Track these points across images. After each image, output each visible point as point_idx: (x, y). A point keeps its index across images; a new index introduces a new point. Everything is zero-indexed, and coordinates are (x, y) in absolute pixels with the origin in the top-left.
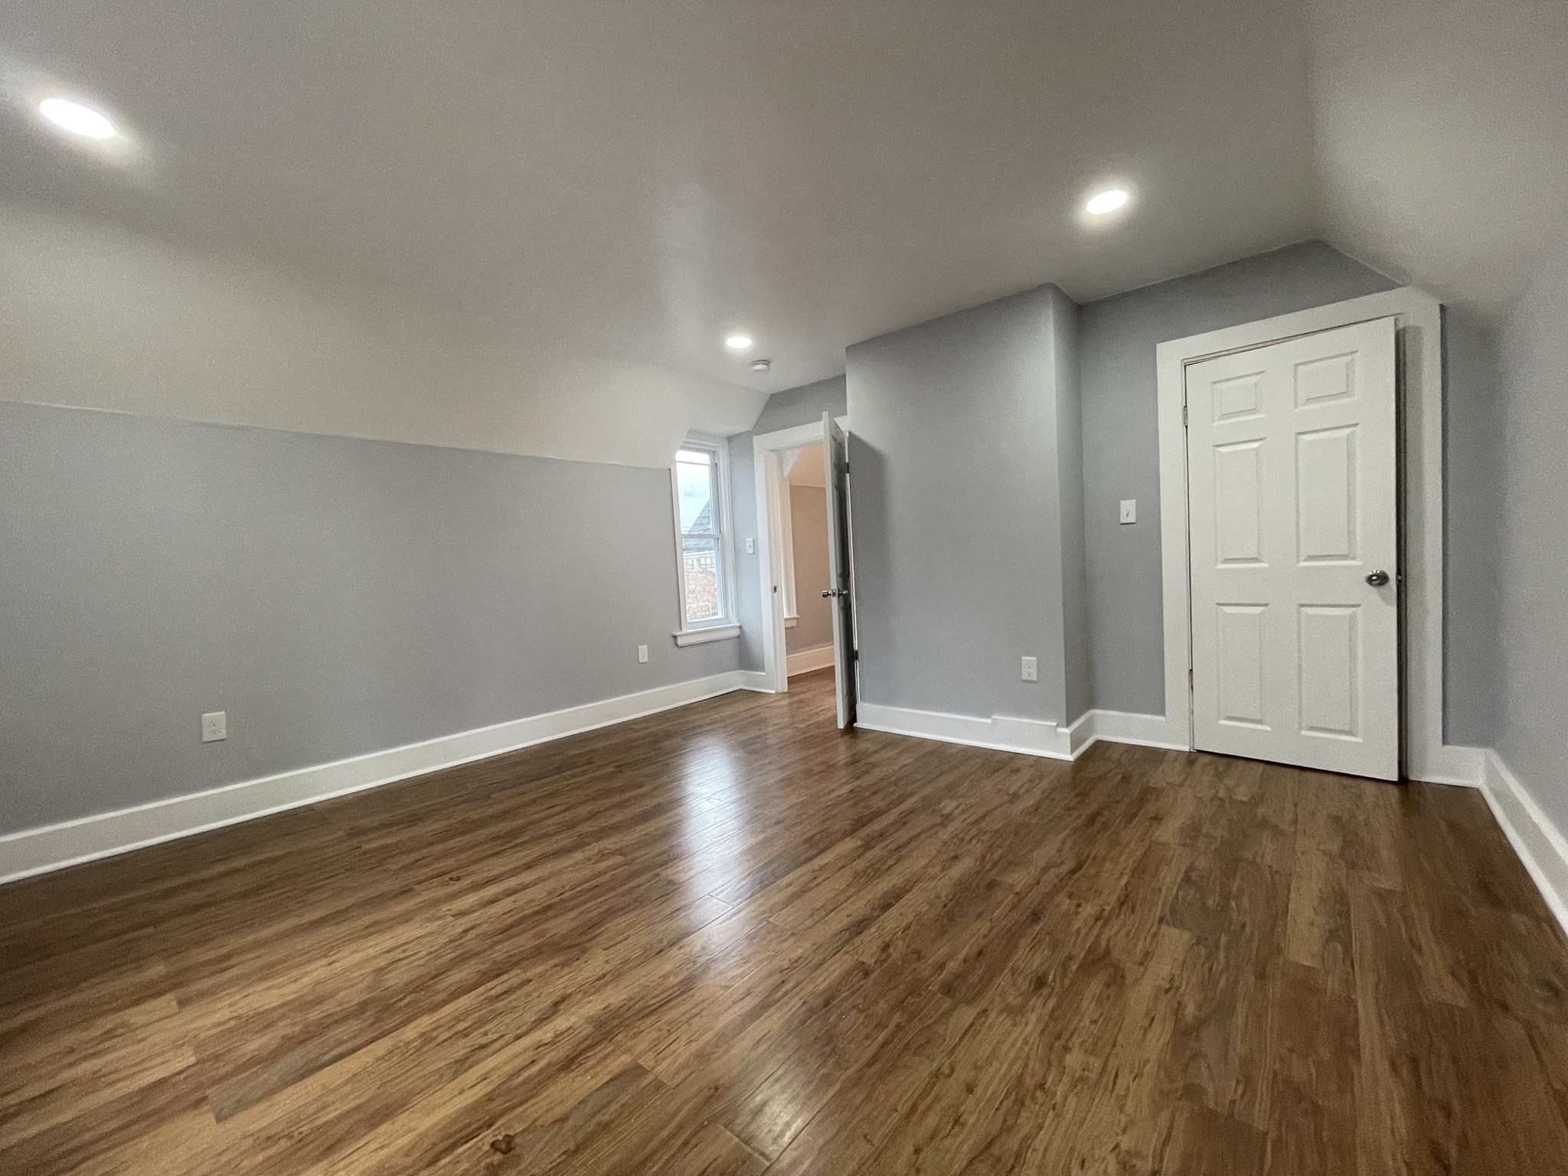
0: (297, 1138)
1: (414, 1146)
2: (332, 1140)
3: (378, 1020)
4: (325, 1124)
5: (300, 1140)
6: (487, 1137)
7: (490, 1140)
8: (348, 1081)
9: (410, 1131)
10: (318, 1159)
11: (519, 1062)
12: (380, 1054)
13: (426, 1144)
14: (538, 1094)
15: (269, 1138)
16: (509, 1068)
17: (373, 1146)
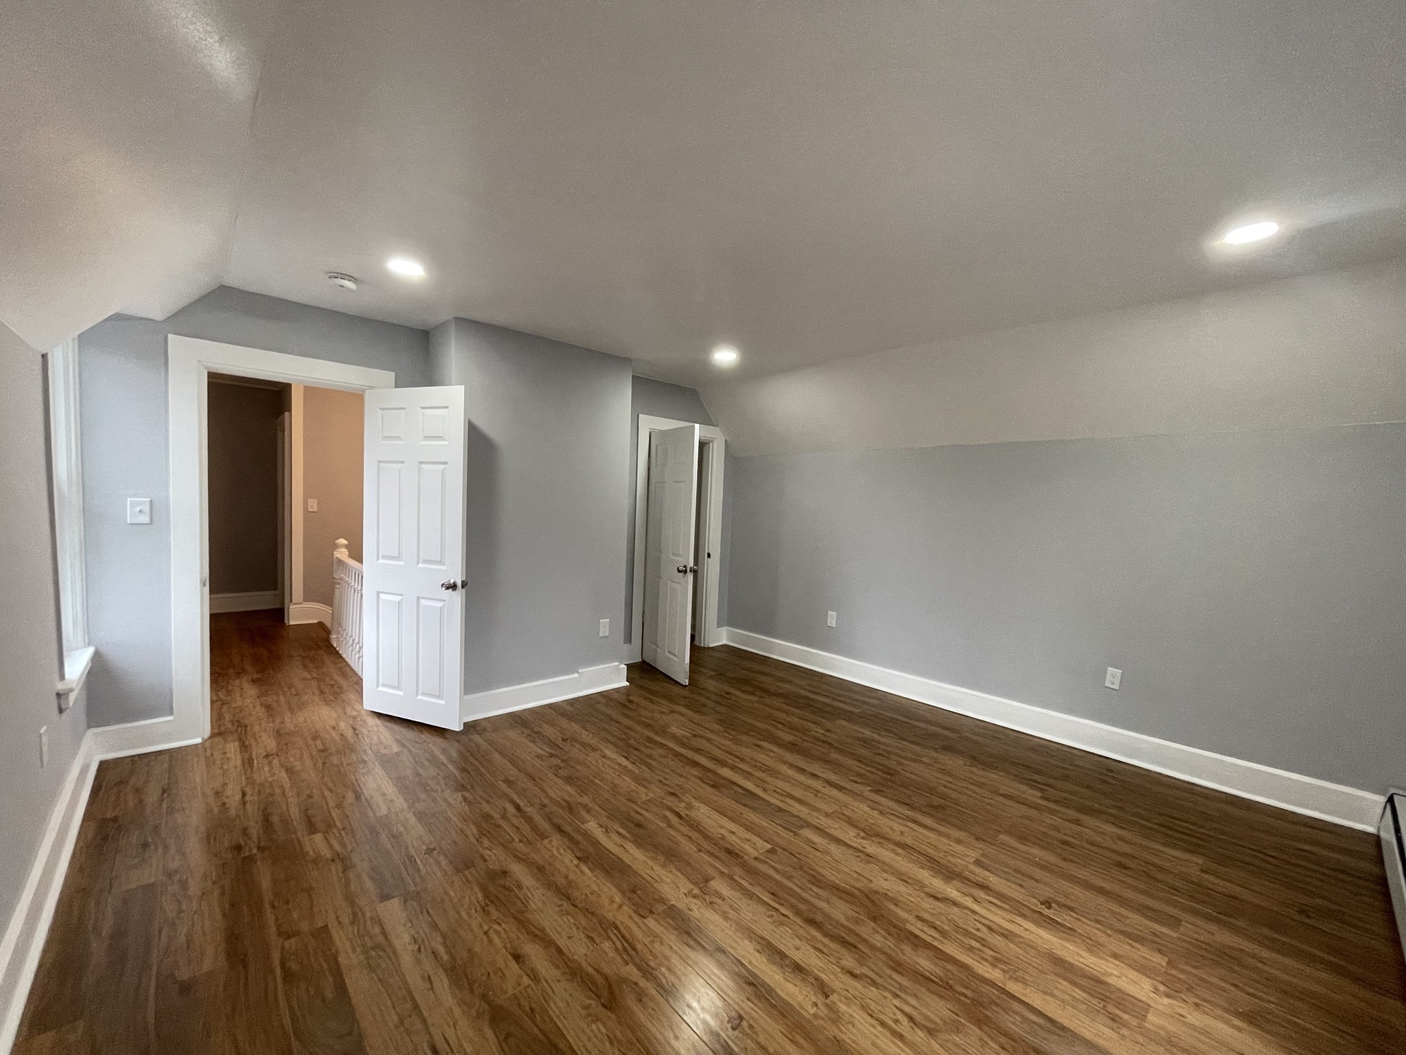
0: (1102, 1003)
1: (1069, 941)
2: (1093, 983)
3: (992, 1002)
4: (1086, 992)
5: (1103, 1000)
6: (1046, 911)
7: (1047, 910)
8: (1052, 995)
9: (1062, 945)
10: (1106, 983)
11: (994, 909)
12: (1022, 986)
13: (1064, 935)
14: (1011, 897)
15: (1114, 1020)
16: (999, 912)
17: (1081, 960)
